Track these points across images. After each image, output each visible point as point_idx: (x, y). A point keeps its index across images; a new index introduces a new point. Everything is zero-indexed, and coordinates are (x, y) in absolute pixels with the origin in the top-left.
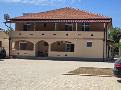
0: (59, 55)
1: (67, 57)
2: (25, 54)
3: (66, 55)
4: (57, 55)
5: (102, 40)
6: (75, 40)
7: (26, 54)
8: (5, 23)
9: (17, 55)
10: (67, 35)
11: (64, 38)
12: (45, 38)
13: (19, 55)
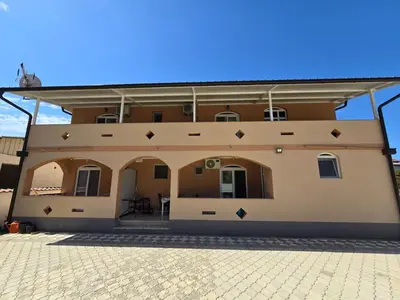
0: (214, 213)
1: (245, 219)
2: (74, 210)
4: (204, 213)
6: (272, 153)
10: (240, 135)
11: (231, 147)
12: (158, 148)
13: (51, 215)
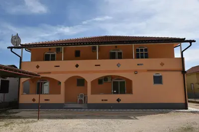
0: (107, 100)
2: (46, 100)
3: (118, 100)
4: (102, 100)
5: (181, 72)
6: (133, 73)
7: (48, 100)
8: (11, 48)
9: (32, 102)
